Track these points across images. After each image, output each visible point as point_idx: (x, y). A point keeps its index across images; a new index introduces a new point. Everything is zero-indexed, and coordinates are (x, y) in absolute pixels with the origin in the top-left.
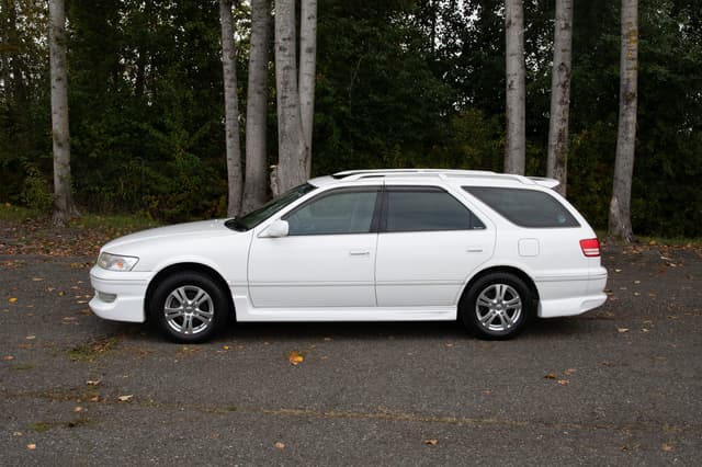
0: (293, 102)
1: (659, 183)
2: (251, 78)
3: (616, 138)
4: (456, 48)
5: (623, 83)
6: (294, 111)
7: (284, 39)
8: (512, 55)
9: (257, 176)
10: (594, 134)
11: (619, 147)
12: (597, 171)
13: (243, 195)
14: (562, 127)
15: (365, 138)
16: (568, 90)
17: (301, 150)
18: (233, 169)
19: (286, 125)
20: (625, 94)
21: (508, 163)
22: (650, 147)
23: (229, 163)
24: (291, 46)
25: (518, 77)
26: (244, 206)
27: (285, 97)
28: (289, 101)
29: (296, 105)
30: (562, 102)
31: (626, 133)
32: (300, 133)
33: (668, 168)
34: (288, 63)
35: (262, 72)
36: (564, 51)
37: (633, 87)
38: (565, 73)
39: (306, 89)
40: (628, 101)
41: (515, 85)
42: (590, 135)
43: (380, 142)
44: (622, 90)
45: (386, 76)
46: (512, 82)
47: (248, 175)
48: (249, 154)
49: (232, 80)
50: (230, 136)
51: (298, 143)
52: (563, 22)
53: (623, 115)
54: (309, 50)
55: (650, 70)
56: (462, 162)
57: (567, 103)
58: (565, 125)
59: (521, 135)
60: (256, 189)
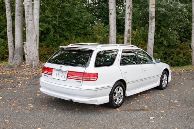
0: (31, 19)
1: (162, 48)
2: (16, 10)
3: (148, 33)
4: (96, 3)
5: (150, 13)
6: (31, 22)
8: (111, 2)
9: (19, 46)
10: (141, 31)
11: (149, 36)
12: (141, 44)
13: (14, 53)
15: (63, 33)
16: (131, 15)
17: (34, 37)
18: (10, 44)
19: (29, 27)
20: (151, 17)
21: (110, 41)
22: (159, 36)
23: (8, 41)
25: (113, 10)
26: (14, 57)
27: (28, 17)
28: (29, 19)
30: (129, 19)
31: (151, 30)
32: (34, 30)
33: (165, 43)
34: (29, 4)
35: (20, 8)
36: (130, 1)
37: (154, 14)
38: (130, 9)
39: (36, 14)
40: (152, 19)
41: (112, 13)
42: (139, 32)
43: (68, 34)
44: (150, 15)
46: (111, 12)
47: (16, 46)
48: (16, 38)
49: (9, 11)
50: (9, 31)
51: (33, 34)
53: (150, 24)
55: (159, 10)
56: (96, 41)
57: (131, 20)
58: (130, 28)
59: (115, 31)
60: (19, 51)
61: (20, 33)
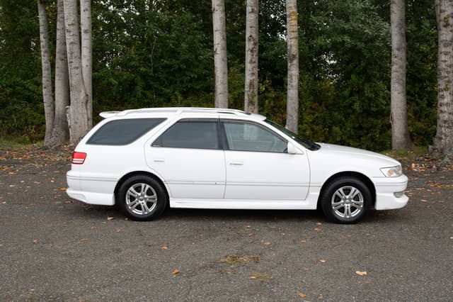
0: (77, 65)
2: (57, 50)
5: (288, 47)
6: (77, 71)
7: (69, 25)
8: (216, 31)
9: (61, 113)
11: (289, 92)
13: (53, 126)
14: (252, 79)
16: (255, 54)
17: (82, 96)
18: (47, 110)
19: (73, 80)
20: (290, 55)
23: (45, 105)
24: (74, 30)
25: (220, 46)
26: (53, 132)
27: (72, 62)
28: (73, 65)
29: (80, 67)
31: (292, 82)
32: (82, 85)
34: (72, 40)
35: (62, 46)
36: (251, 27)
37: (295, 51)
38: (252, 42)
39: (86, 57)
40: (292, 60)
41: (218, 51)
44: (288, 53)
45: (173, 47)
46: (217, 49)
47: (56, 113)
49: (45, 52)
50: (45, 88)
51: (81, 91)
52: (250, 8)
53: (290, 70)
54: (86, 32)
57: (255, 62)
58: (255, 77)
59: (224, 84)
60: (60, 121)
61: (63, 90)
